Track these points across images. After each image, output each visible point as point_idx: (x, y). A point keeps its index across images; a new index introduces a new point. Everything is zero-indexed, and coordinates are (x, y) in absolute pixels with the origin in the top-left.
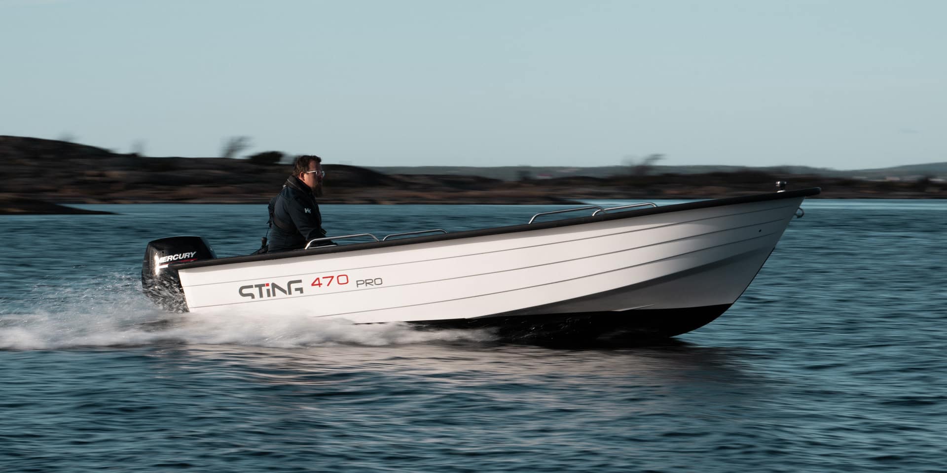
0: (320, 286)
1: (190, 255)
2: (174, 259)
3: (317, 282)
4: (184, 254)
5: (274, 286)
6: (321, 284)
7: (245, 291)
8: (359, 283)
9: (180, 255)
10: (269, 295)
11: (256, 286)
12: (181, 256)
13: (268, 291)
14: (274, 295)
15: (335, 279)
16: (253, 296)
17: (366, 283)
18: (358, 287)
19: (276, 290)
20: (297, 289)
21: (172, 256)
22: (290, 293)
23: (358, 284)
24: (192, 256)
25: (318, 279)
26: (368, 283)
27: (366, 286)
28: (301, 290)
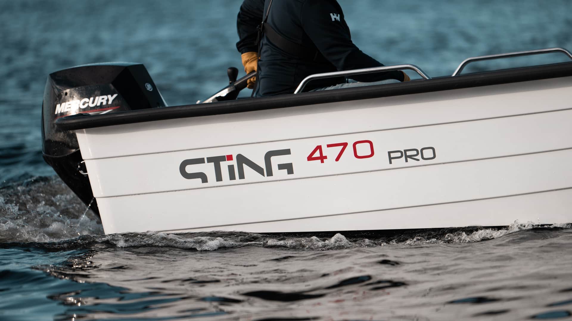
0: (322, 162)
3: (317, 154)
5: (241, 159)
6: (326, 157)
7: (190, 169)
8: (392, 155)
10: (232, 177)
11: (210, 160)
13: (231, 168)
14: (242, 176)
15: (349, 148)
16: (204, 178)
17: (407, 157)
18: (391, 163)
19: (245, 167)
20: (281, 167)
22: (270, 173)
23: (390, 159)
25: (319, 148)
26: (410, 157)
27: (407, 161)
28: (289, 168)
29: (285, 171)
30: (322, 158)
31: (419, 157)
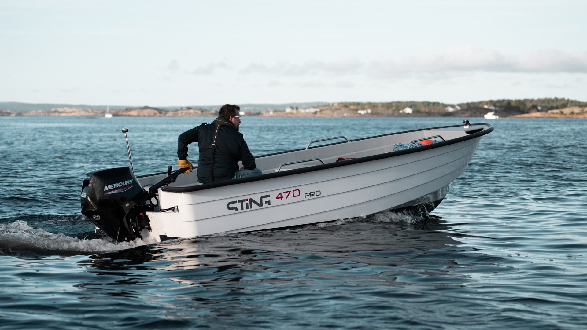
0: (281, 199)
1: (130, 182)
2: (119, 186)
3: (280, 196)
4: (125, 182)
5: (251, 200)
6: (283, 197)
7: (231, 206)
8: (306, 195)
9: (123, 182)
10: (247, 208)
11: (239, 201)
12: (124, 184)
13: (247, 204)
14: (251, 207)
15: (291, 193)
16: (236, 209)
17: (311, 195)
18: (305, 198)
19: (253, 203)
20: (266, 202)
21: (117, 184)
22: (262, 205)
23: (305, 196)
24: (131, 183)
25: (281, 193)
26: (312, 195)
27: (311, 197)
28: (269, 202)
29: (268, 204)
30: (281, 198)
31: (315, 195)
